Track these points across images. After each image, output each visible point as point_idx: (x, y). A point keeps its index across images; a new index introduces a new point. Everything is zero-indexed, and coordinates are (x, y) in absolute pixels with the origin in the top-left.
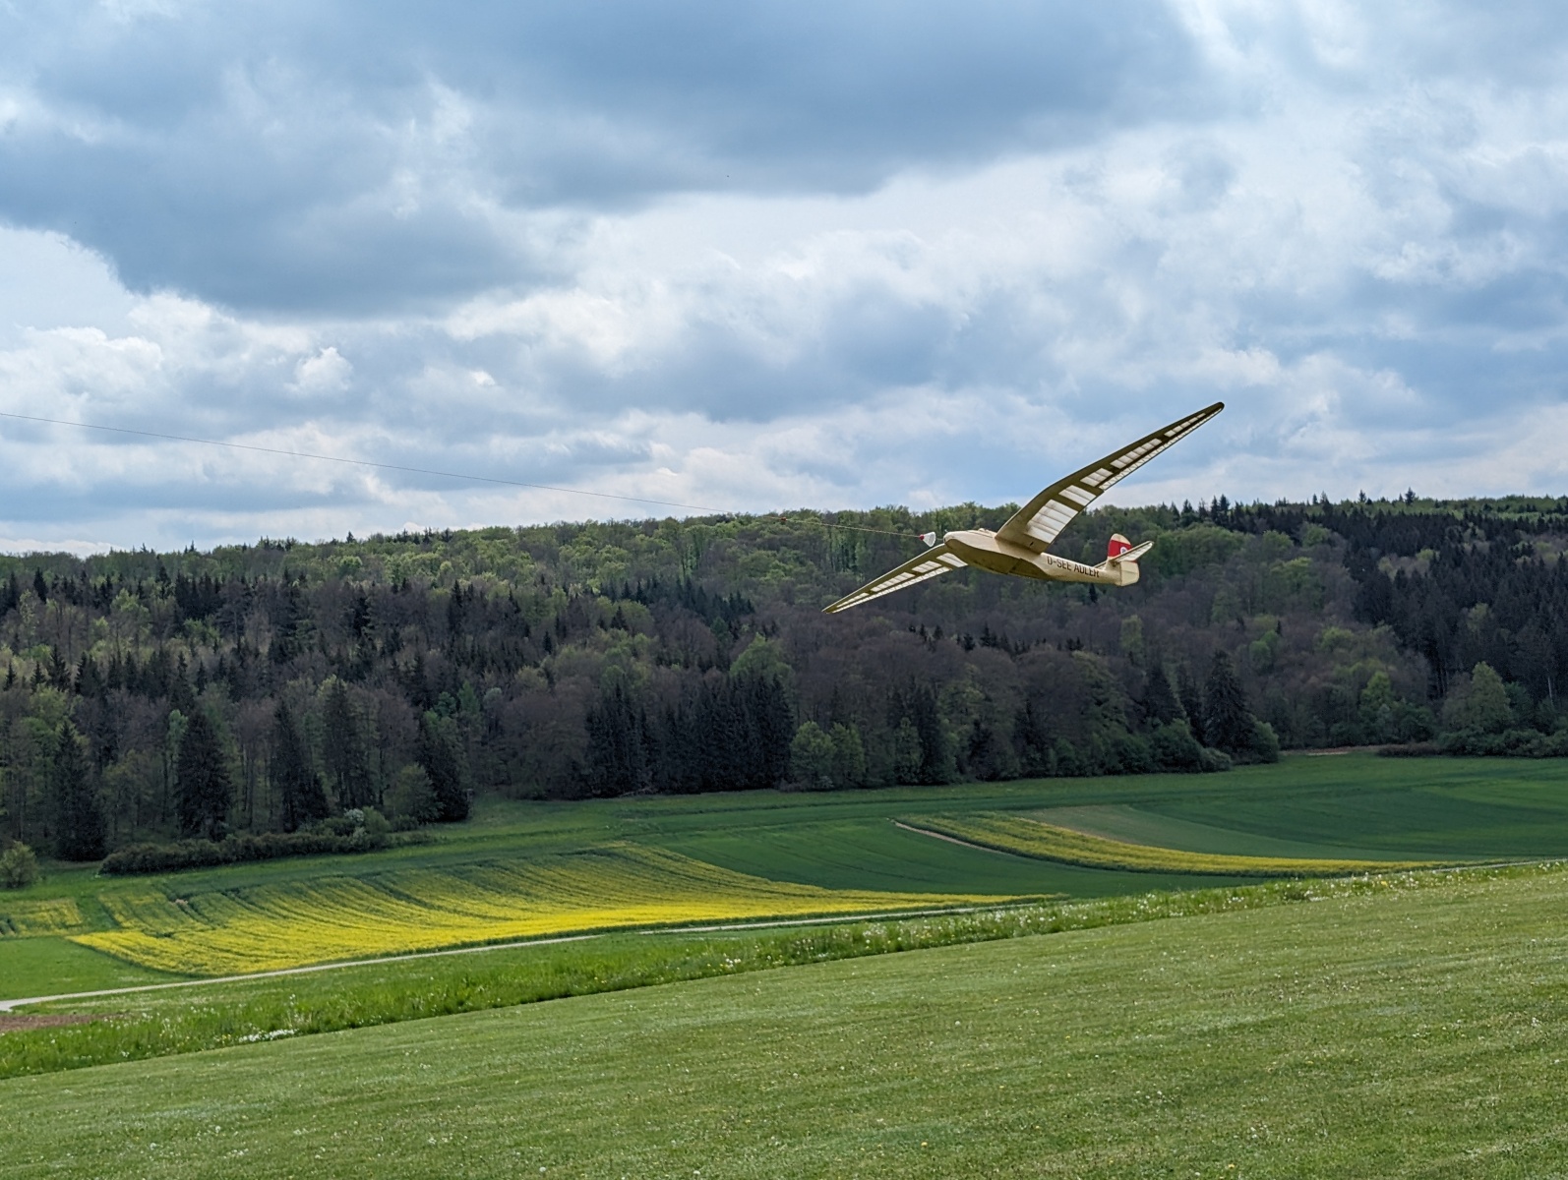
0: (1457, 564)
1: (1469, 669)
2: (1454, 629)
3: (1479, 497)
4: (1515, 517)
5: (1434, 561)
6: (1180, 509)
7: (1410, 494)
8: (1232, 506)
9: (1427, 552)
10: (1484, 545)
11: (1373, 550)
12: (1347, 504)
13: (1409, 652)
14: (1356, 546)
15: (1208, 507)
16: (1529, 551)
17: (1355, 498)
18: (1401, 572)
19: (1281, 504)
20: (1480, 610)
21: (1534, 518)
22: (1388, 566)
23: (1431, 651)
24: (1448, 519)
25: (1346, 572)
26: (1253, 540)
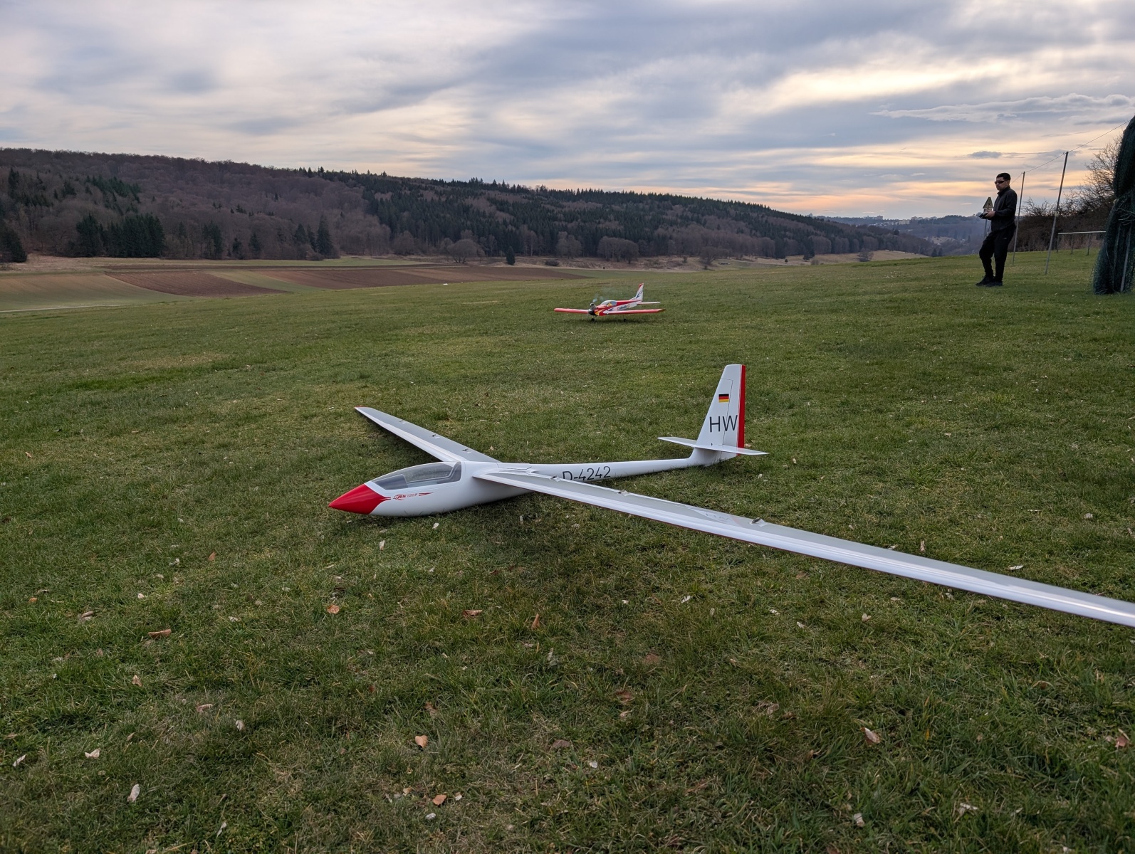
0: (400, 198)
1: (402, 232)
2: (398, 219)
3: (406, 177)
4: (418, 185)
5: (392, 196)
6: (307, 171)
7: (384, 173)
8: (325, 171)
9: (390, 193)
10: (408, 192)
11: (373, 191)
12: (363, 175)
13: (384, 225)
14: (367, 190)
15: (317, 170)
16: (422, 196)
17: (366, 173)
18: (382, 199)
19: (341, 172)
20: (406, 214)
21: (424, 185)
22: (378, 196)
23: (391, 225)
24: (396, 182)
25: (364, 197)
26: (332, 185)
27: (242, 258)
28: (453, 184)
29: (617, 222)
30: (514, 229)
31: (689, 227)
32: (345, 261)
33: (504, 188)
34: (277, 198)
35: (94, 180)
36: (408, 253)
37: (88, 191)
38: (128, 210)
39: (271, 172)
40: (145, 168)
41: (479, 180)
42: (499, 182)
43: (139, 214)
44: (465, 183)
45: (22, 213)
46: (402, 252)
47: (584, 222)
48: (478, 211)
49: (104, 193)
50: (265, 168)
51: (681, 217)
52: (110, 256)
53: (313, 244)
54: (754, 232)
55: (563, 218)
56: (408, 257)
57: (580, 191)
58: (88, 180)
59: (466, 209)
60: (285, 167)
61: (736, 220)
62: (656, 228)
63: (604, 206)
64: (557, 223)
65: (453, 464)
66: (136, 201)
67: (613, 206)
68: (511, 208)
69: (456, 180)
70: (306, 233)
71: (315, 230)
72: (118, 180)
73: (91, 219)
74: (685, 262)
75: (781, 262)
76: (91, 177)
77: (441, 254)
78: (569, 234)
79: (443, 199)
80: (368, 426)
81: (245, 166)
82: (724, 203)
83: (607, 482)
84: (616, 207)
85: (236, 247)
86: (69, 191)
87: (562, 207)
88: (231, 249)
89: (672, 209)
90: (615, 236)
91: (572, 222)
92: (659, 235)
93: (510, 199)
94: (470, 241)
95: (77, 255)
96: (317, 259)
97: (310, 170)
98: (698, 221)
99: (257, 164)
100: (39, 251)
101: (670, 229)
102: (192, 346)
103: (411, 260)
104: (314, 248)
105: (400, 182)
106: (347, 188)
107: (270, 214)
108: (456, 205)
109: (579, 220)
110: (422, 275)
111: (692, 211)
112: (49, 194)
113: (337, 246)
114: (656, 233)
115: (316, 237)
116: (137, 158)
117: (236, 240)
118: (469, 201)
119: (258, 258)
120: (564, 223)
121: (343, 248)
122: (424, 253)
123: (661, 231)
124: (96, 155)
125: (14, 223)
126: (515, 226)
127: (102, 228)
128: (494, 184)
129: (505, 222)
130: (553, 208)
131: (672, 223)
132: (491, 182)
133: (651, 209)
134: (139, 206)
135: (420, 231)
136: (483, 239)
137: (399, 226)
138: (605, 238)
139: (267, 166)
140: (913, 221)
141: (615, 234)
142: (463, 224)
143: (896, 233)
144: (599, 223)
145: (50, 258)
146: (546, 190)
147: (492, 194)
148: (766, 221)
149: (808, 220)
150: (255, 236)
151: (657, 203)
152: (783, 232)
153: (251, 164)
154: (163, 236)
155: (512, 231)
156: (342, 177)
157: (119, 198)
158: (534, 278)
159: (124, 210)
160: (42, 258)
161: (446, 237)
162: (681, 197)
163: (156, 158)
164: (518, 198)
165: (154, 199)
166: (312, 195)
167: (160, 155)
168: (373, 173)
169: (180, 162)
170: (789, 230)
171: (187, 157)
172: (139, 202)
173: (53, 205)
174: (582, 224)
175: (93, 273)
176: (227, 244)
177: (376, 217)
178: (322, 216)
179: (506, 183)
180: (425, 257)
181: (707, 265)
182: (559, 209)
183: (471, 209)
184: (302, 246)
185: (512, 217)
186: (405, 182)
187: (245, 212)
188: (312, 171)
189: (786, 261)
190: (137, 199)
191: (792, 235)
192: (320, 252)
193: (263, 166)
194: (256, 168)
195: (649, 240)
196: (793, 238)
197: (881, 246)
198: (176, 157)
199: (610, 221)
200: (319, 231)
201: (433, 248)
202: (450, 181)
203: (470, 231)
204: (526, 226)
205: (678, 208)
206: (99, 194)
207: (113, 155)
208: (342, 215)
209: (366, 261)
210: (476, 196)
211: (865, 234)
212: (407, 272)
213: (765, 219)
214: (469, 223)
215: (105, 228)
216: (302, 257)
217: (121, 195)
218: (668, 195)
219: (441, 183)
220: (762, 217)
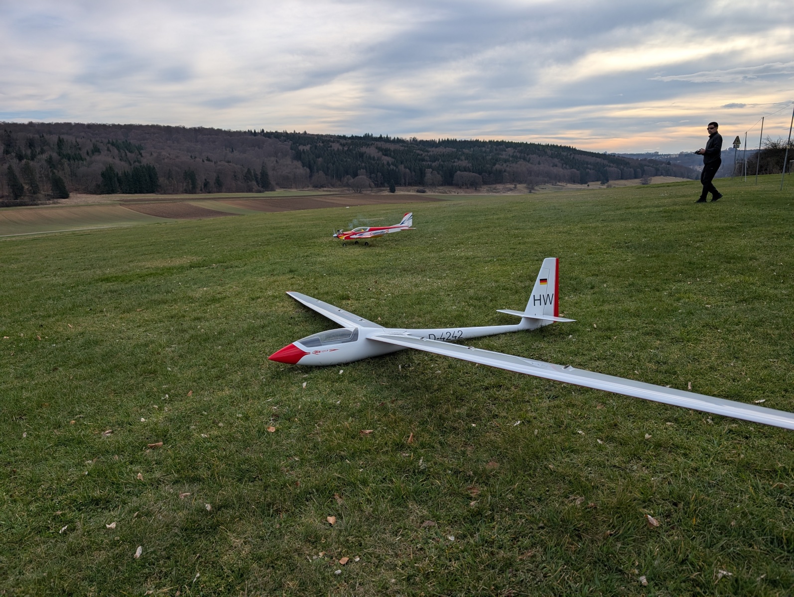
0: (316, 148)
1: (318, 172)
2: (315, 163)
3: (320, 134)
4: (328, 139)
5: (311, 148)
6: (253, 132)
7: (305, 132)
8: (265, 132)
9: (309, 145)
10: (322, 145)
11: (298, 145)
12: (291, 133)
13: (305, 168)
14: (294, 144)
15: (260, 131)
16: (331, 147)
17: (293, 132)
18: (303, 150)
19: (276, 132)
20: (320, 159)
21: (332, 139)
22: (301, 148)
23: (310, 167)
24: (314, 138)
25: (291, 149)
26: (270, 141)
27: (209, 192)
28: (352, 138)
29: (467, 161)
30: (394, 168)
31: (518, 163)
32: (279, 193)
33: (387, 140)
34: (233, 151)
35: (113, 142)
36: (322, 186)
37: (108, 150)
38: (135, 162)
39: (229, 133)
40: (146, 133)
41: (370, 134)
42: (384, 136)
43: (142, 164)
44: (361, 137)
45: (66, 165)
46: (317, 186)
47: (444, 162)
48: (370, 156)
49: (119, 151)
50: (225, 131)
51: (513, 156)
52: (123, 193)
53: (257, 182)
54: (564, 165)
55: (428, 159)
56: (322, 189)
57: (441, 140)
58: (109, 143)
59: (361, 155)
60: (238, 130)
61: (552, 158)
62: (495, 164)
63: (457, 150)
64: (424, 163)
65: (352, 330)
66: (140, 156)
67: (464, 150)
68: (392, 153)
69: (354, 135)
70: (253, 174)
71: (258, 173)
72: (128, 142)
73: (111, 168)
74: (515, 188)
75: (584, 186)
76: (111, 140)
77: (345, 186)
78: (433, 170)
79: (346, 149)
80: (295, 304)
81: (212, 130)
82: (543, 146)
83: (460, 341)
84: (466, 151)
85: (206, 184)
86: (96, 150)
87: (428, 152)
88: (203, 186)
89: (505, 151)
90: (465, 171)
91: (435, 162)
92: (496, 170)
93: (392, 147)
94: (365, 177)
95: (102, 193)
96: (260, 192)
97: (255, 131)
98: (524, 159)
99: (220, 128)
100: (77, 191)
101: (505, 165)
102: (177, 252)
103: (324, 191)
104: (258, 184)
105: (316, 138)
106: (280, 143)
107: (229, 162)
108: (354, 152)
109: (440, 160)
110: (332, 201)
111: (521, 152)
112: (83, 153)
113: (273, 183)
114: (494, 168)
115: (259, 177)
116: (140, 127)
117: (206, 180)
118: (364, 149)
119: (221, 192)
120: (429, 163)
121: (277, 184)
122: (333, 186)
123: (498, 166)
124: (114, 126)
125: (60, 172)
126: (395, 166)
127: (117, 174)
128: (381, 137)
129: (388, 163)
130: (422, 152)
131: (506, 161)
132: (379, 136)
133: (491, 151)
134: (142, 159)
135: (330, 171)
136: (373, 175)
137: (315, 168)
138: (458, 172)
139: (226, 130)
140: (681, 155)
141: (465, 169)
142: (359, 165)
143: (669, 163)
144: (454, 162)
145: (84, 195)
146: (417, 140)
147: (379, 144)
148: (573, 158)
149: (604, 156)
150: (218, 177)
151: (495, 147)
152: (585, 165)
153: (216, 128)
154: (158, 178)
155: (393, 169)
156: (276, 135)
157: (128, 154)
158: (409, 201)
159: (132, 162)
160: (79, 195)
161: (347, 174)
162: (512, 142)
163: (153, 126)
164: (397, 147)
165: (151, 154)
166: (257, 148)
167: (155, 124)
168: (297, 132)
169: (168, 129)
170: (590, 164)
171: (173, 125)
172: (142, 156)
173: (86, 159)
174: (442, 163)
175: (112, 205)
176: (200, 183)
177: (300, 162)
178: (263, 163)
179: (389, 136)
180: (334, 189)
181: (531, 189)
182: (426, 153)
183: (365, 155)
184: (250, 183)
185: (393, 160)
186: (320, 138)
187: (212, 161)
188: (257, 131)
189: (588, 186)
190: (141, 154)
191: (592, 167)
192: (262, 187)
193: (223, 130)
194: (219, 131)
195: (490, 173)
196: (593, 169)
197: (657, 173)
198: (166, 125)
199: (462, 160)
200: (261, 173)
201: (339, 182)
202: (350, 136)
203: (364, 170)
204: (403, 166)
205: (510, 150)
206: (116, 151)
207: (125, 125)
208: (277, 161)
209: (294, 192)
210: (368, 145)
211: (645, 165)
212: (322, 200)
213: (572, 156)
214: (363, 164)
215: (120, 174)
216: (250, 190)
217: (131, 152)
218: (503, 141)
219: (344, 137)
220: (571, 155)
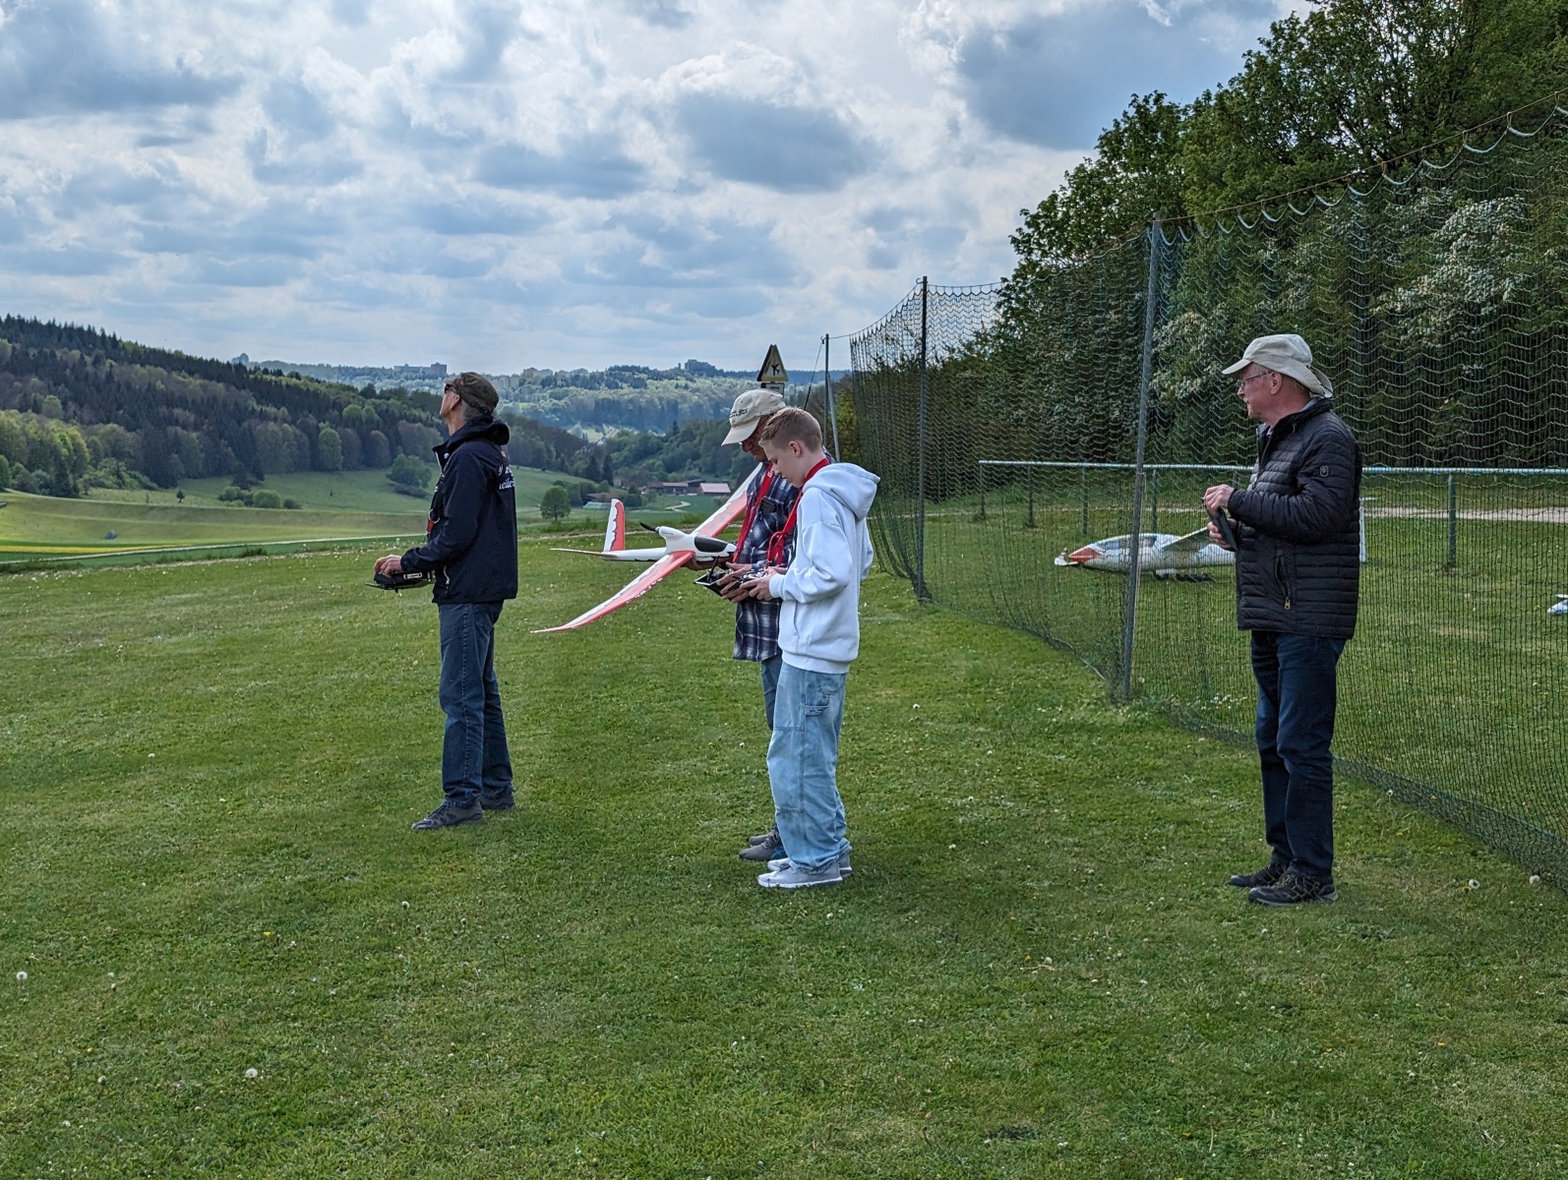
54: (72, 407)
61: (14, 372)
75: (165, 498)
148: (110, 376)
149: (235, 374)
152: (163, 410)
170: (183, 403)
189: (180, 496)
191: (190, 416)
196: (196, 427)
213: (105, 369)
220: (97, 362)
